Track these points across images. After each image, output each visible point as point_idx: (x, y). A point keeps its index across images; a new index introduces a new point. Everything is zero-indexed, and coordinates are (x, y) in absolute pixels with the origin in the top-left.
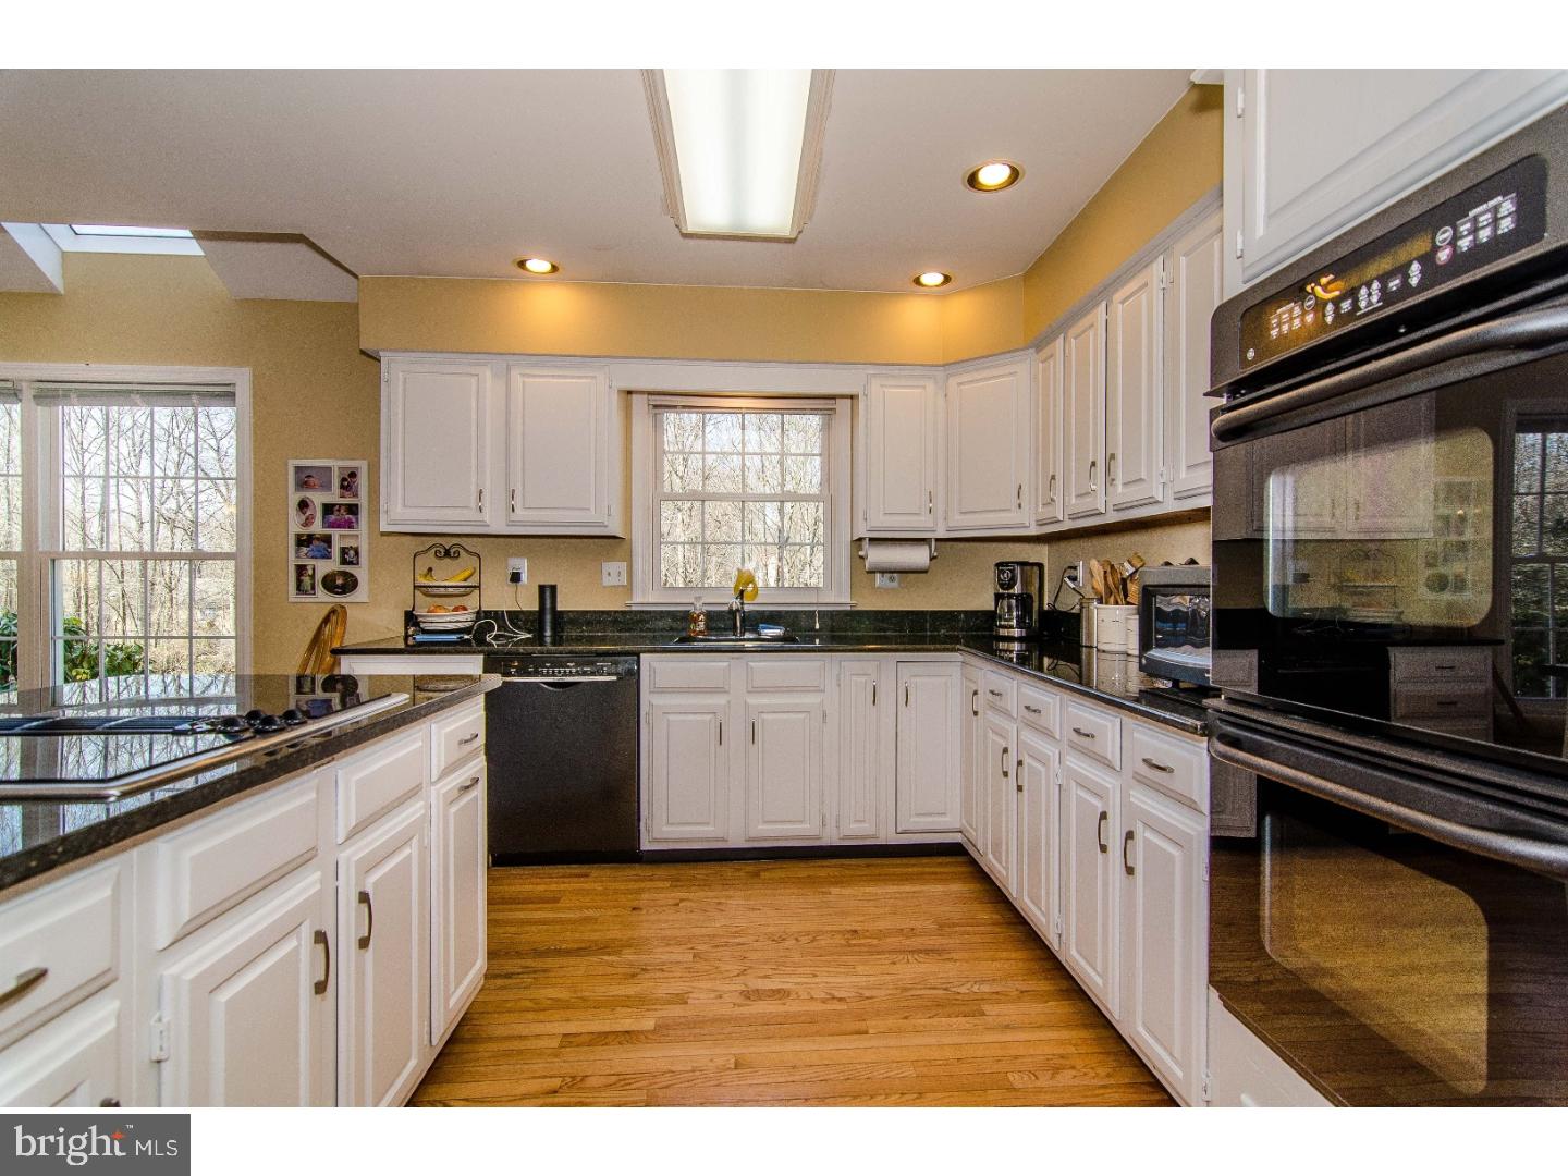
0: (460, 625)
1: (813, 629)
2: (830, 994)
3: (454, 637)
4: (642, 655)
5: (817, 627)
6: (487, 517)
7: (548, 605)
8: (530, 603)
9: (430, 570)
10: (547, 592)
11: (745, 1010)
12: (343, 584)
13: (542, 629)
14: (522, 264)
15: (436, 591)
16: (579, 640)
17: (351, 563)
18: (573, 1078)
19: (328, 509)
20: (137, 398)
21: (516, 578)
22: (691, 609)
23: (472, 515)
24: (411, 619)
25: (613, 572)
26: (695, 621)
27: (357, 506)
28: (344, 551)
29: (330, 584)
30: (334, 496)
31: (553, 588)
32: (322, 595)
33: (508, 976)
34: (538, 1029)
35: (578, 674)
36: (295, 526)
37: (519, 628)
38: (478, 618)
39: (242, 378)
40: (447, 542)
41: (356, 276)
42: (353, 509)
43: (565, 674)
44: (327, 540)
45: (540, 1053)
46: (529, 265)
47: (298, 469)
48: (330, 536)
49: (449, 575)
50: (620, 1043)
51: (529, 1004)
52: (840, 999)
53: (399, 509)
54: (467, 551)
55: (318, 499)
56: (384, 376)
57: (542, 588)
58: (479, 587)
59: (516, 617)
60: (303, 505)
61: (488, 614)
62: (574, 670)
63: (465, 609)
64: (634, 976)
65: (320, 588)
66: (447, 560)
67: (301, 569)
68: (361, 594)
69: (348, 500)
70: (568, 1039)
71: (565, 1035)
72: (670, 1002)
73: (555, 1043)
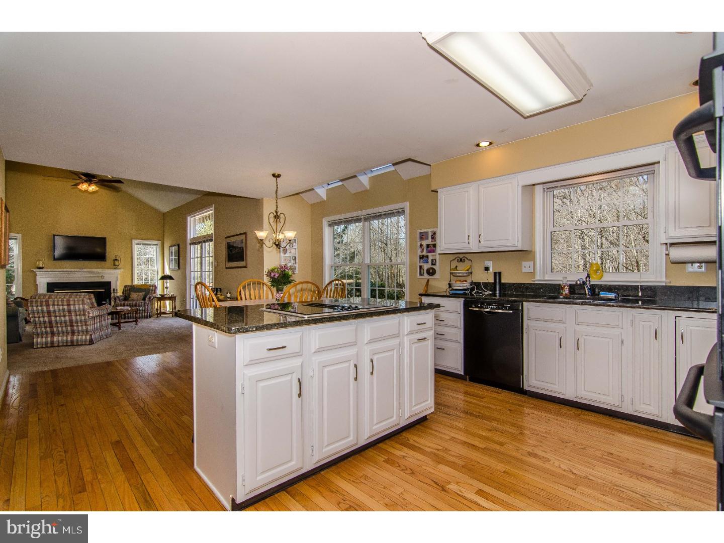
0: (465, 287)
1: (638, 296)
2: (570, 469)
3: (462, 292)
4: (524, 303)
5: (640, 294)
6: (471, 246)
7: (498, 281)
8: (491, 280)
9: (457, 267)
10: (497, 275)
11: (524, 458)
12: (431, 272)
13: (495, 290)
14: (478, 145)
15: (458, 275)
16: (511, 296)
17: (434, 265)
18: (446, 449)
19: (428, 246)
20: (384, 217)
21: (487, 269)
22: (561, 283)
23: (465, 245)
24: (450, 285)
25: (527, 266)
26: (563, 289)
27: (435, 244)
28: (432, 260)
29: (428, 272)
30: (429, 241)
31: (500, 273)
32: (426, 276)
33: (449, 415)
34: (447, 432)
35: (496, 309)
36: (419, 253)
37: (487, 289)
38: (471, 285)
39: (406, 205)
40: (461, 256)
41: (430, 165)
42: (434, 246)
43: (492, 309)
44: (427, 257)
45: (441, 438)
46: (481, 145)
47: (420, 233)
48: (428, 255)
49: (462, 269)
50: (468, 447)
51: (449, 424)
52: (573, 473)
53: (444, 245)
54: (467, 259)
55: (424, 243)
56: (439, 197)
57: (495, 273)
58: (471, 273)
59: (486, 285)
60: (421, 245)
61: (475, 283)
62: (495, 307)
63: (466, 281)
64: (491, 430)
65: (425, 273)
66: (461, 263)
67: (421, 267)
68: (437, 276)
69: (434, 243)
70: (453, 439)
71: (453, 437)
72: (497, 444)
73: (449, 438)
